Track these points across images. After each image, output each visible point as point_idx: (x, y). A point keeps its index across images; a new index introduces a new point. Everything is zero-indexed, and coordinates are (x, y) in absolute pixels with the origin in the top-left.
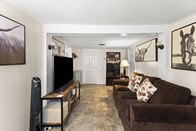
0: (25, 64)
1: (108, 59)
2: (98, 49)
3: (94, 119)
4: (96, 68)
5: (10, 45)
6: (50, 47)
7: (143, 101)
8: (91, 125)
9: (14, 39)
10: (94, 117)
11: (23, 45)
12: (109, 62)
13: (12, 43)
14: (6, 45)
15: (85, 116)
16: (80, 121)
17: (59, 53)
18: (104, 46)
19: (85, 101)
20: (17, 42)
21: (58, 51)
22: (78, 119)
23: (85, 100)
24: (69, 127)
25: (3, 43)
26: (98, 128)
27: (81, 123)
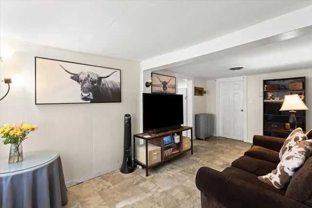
0: (121, 102)
1: (270, 95)
2: (245, 77)
3: (188, 181)
4: (242, 111)
5: (109, 87)
6: (147, 85)
7: (271, 183)
8: (179, 184)
9: (112, 82)
10: (189, 179)
11: (119, 87)
12: (272, 100)
13: (110, 86)
14: (106, 88)
15: (180, 174)
16: (171, 175)
17: (164, 90)
18: (241, 70)
19: (197, 158)
20: (114, 85)
21: (162, 88)
22: (170, 172)
23: (199, 157)
24: (156, 174)
25: (104, 87)
26: (183, 191)
27: (169, 177)
